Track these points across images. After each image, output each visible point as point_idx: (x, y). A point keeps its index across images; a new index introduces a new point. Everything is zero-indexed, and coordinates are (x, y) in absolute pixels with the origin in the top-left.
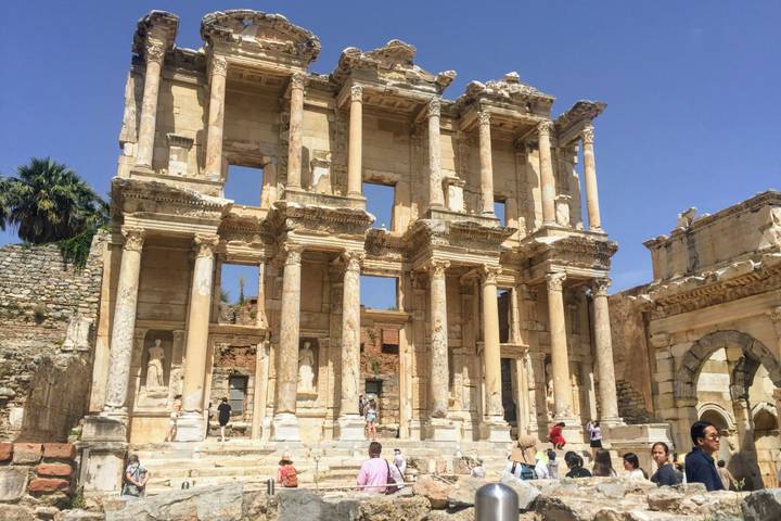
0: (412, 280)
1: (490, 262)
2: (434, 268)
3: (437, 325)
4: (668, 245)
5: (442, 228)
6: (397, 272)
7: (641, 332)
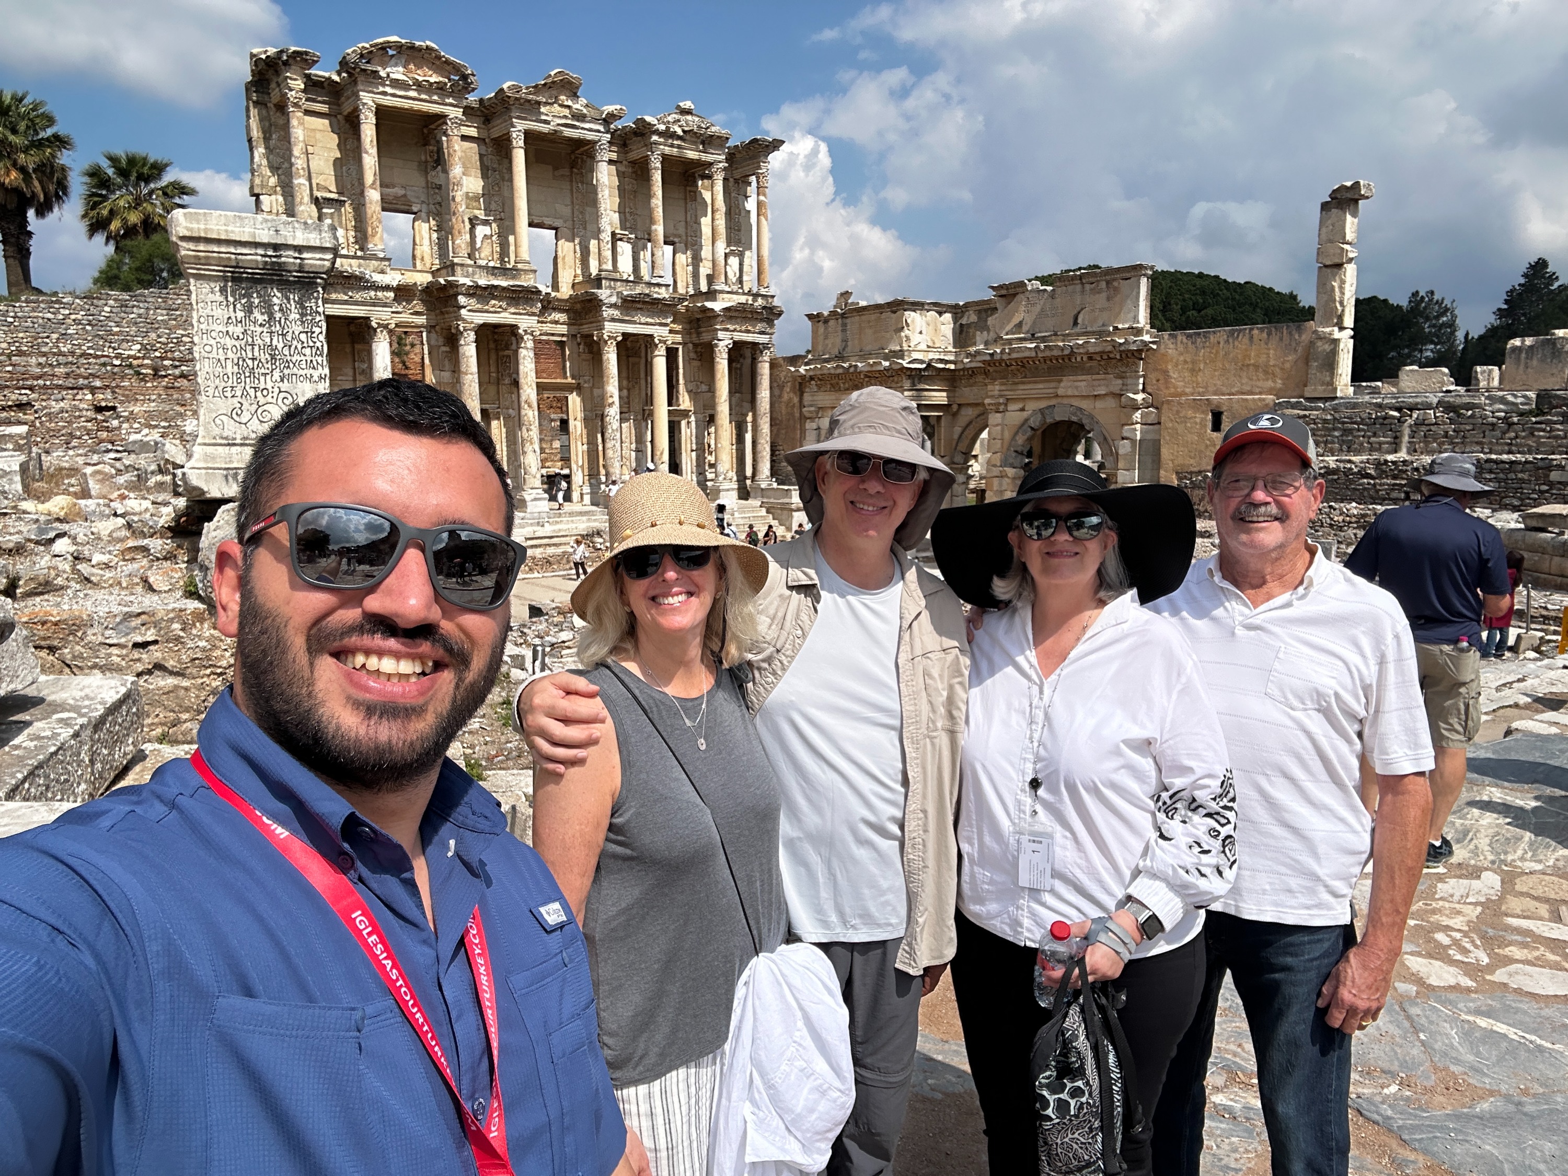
0: (579, 344)
1: (659, 332)
2: (606, 342)
3: (610, 400)
4: (826, 321)
5: (614, 299)
6: (563, 335)
7: (796, 400)
